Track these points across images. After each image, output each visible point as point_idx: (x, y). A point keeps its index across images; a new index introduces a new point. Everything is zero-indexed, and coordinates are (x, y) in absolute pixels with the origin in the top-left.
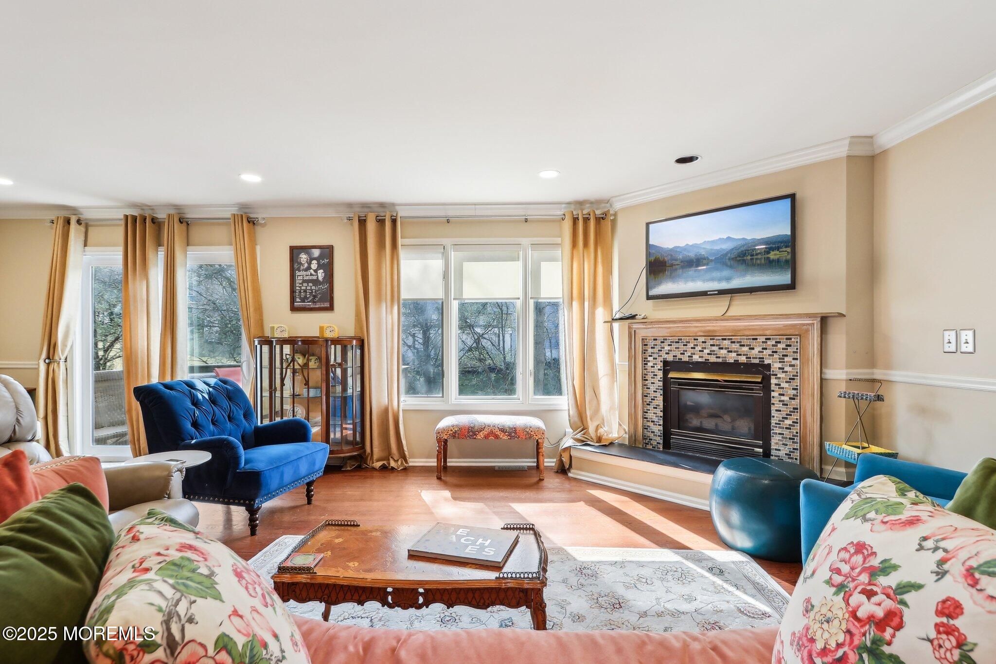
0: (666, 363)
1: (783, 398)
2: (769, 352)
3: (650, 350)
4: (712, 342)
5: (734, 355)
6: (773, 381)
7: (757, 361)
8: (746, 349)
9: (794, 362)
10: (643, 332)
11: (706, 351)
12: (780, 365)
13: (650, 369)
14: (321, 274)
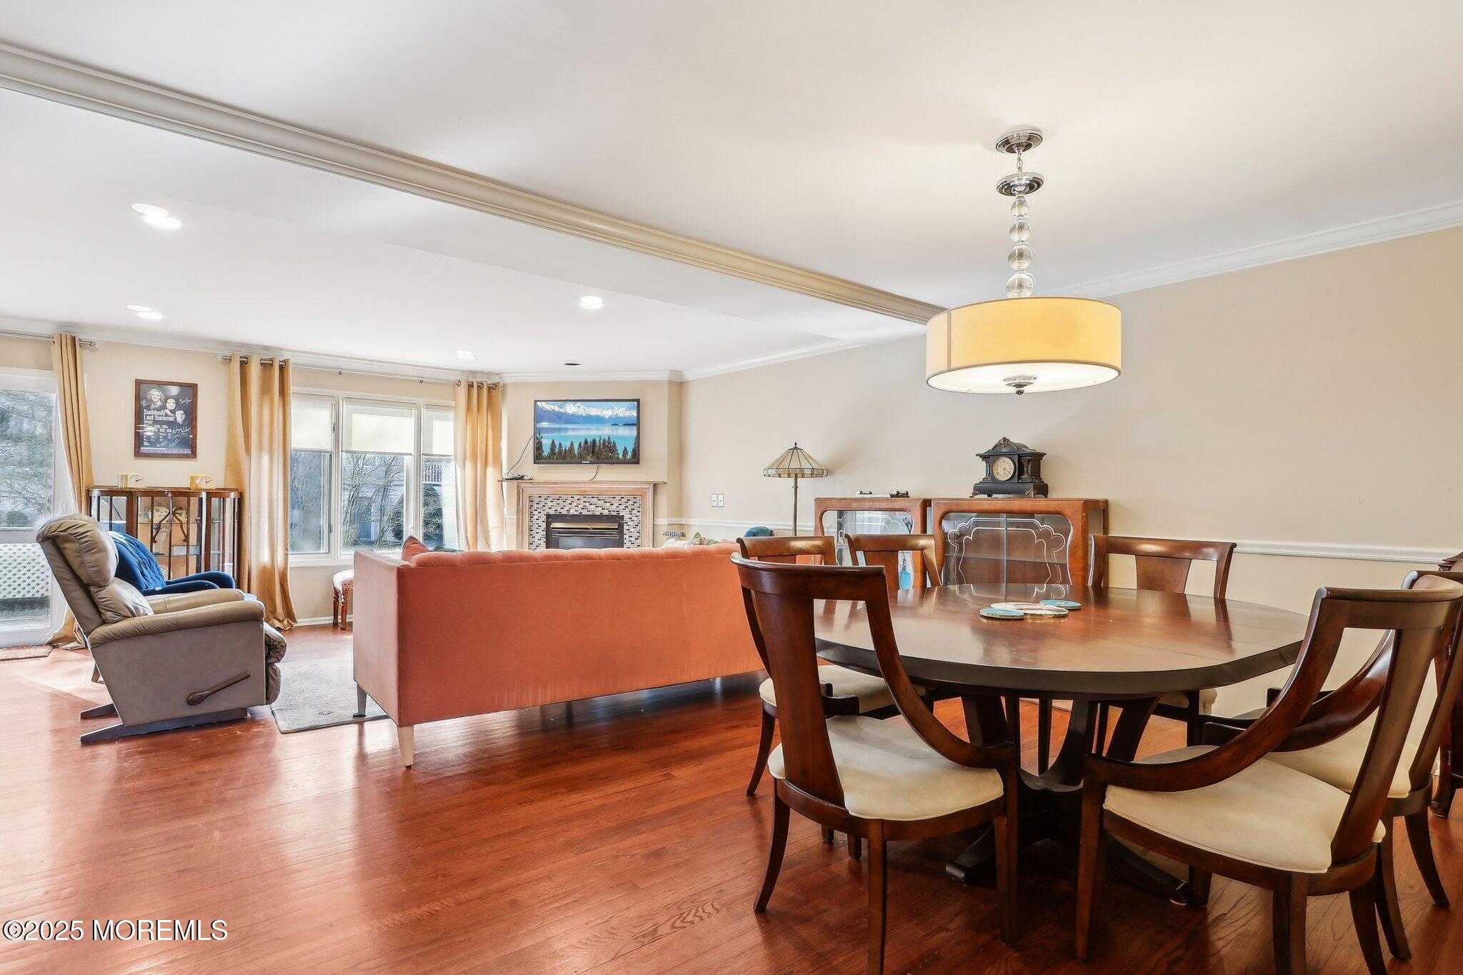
0: (548, 516)
1: (631, 539)
2: (623, 507)
3: (535, 506)
4: (584, 500)
5: (600, 509)
6: (626, 527)
7: (615, 513)
8: (608, 504)
9: (638, 514)
10: (529, 490)
11: (580, 506)
12: (630, 516)
13: (535, 521)
14: (180, 416)
